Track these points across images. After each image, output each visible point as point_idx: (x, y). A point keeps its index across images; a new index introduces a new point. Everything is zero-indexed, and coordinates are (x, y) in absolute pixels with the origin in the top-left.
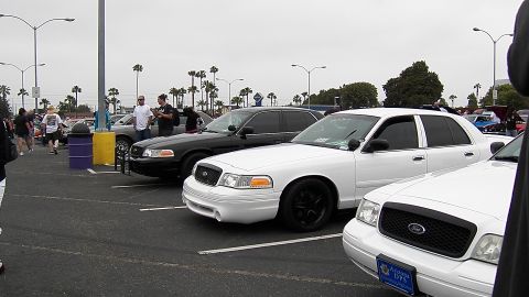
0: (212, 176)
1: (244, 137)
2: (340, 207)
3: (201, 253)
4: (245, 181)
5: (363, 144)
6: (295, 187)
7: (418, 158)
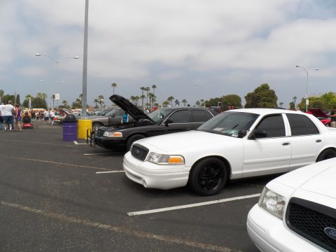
0: (142, 154)
1: (167, 125)
2: (232, 177)
3: (130, 214)
4: (165, 159)
5: (248, 133)
6: (201, 164)
7: (286, 144)
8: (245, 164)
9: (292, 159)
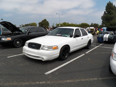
5: (73, 36)
7: (82, 39)
8: (74, 47)
9: (83, 44)
